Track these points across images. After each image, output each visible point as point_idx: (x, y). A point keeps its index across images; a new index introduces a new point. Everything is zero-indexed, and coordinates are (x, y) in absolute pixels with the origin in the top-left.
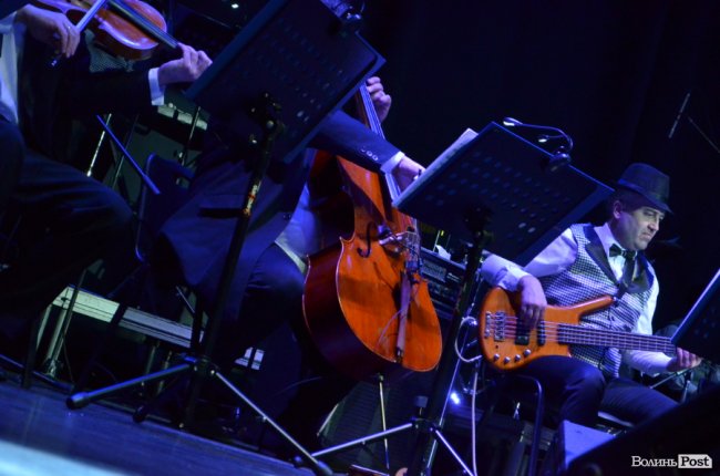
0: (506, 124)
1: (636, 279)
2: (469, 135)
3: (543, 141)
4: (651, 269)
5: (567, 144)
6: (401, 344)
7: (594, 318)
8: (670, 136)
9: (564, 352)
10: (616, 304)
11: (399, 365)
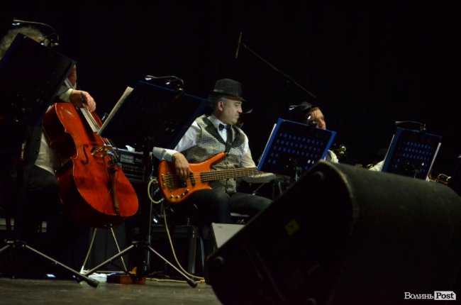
0: (147, 79)
1: (235, 140)
2: (129, 90)
3: (168, 83)
4: (242, 132)
5: (180, 83)
6: (117, 205)
7: (218, 165)
8: (236, 57)
9: (206, 187)
10: (227, 155)
11: (118, 217)
